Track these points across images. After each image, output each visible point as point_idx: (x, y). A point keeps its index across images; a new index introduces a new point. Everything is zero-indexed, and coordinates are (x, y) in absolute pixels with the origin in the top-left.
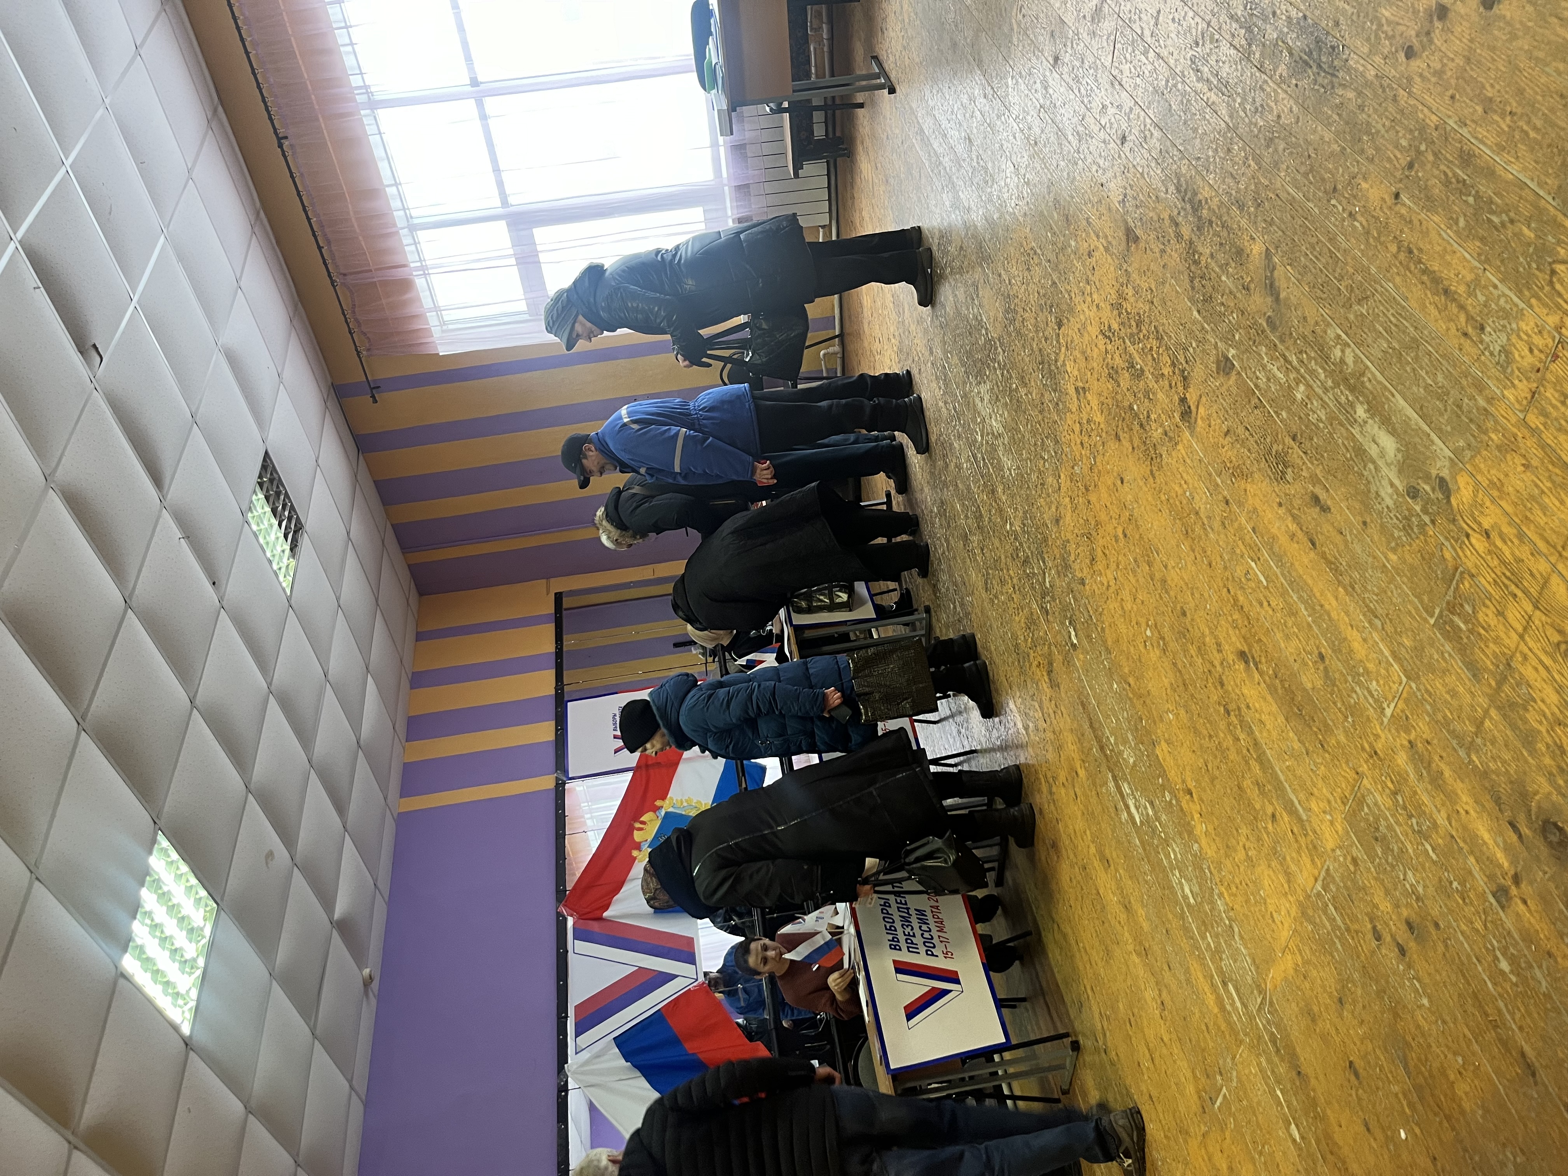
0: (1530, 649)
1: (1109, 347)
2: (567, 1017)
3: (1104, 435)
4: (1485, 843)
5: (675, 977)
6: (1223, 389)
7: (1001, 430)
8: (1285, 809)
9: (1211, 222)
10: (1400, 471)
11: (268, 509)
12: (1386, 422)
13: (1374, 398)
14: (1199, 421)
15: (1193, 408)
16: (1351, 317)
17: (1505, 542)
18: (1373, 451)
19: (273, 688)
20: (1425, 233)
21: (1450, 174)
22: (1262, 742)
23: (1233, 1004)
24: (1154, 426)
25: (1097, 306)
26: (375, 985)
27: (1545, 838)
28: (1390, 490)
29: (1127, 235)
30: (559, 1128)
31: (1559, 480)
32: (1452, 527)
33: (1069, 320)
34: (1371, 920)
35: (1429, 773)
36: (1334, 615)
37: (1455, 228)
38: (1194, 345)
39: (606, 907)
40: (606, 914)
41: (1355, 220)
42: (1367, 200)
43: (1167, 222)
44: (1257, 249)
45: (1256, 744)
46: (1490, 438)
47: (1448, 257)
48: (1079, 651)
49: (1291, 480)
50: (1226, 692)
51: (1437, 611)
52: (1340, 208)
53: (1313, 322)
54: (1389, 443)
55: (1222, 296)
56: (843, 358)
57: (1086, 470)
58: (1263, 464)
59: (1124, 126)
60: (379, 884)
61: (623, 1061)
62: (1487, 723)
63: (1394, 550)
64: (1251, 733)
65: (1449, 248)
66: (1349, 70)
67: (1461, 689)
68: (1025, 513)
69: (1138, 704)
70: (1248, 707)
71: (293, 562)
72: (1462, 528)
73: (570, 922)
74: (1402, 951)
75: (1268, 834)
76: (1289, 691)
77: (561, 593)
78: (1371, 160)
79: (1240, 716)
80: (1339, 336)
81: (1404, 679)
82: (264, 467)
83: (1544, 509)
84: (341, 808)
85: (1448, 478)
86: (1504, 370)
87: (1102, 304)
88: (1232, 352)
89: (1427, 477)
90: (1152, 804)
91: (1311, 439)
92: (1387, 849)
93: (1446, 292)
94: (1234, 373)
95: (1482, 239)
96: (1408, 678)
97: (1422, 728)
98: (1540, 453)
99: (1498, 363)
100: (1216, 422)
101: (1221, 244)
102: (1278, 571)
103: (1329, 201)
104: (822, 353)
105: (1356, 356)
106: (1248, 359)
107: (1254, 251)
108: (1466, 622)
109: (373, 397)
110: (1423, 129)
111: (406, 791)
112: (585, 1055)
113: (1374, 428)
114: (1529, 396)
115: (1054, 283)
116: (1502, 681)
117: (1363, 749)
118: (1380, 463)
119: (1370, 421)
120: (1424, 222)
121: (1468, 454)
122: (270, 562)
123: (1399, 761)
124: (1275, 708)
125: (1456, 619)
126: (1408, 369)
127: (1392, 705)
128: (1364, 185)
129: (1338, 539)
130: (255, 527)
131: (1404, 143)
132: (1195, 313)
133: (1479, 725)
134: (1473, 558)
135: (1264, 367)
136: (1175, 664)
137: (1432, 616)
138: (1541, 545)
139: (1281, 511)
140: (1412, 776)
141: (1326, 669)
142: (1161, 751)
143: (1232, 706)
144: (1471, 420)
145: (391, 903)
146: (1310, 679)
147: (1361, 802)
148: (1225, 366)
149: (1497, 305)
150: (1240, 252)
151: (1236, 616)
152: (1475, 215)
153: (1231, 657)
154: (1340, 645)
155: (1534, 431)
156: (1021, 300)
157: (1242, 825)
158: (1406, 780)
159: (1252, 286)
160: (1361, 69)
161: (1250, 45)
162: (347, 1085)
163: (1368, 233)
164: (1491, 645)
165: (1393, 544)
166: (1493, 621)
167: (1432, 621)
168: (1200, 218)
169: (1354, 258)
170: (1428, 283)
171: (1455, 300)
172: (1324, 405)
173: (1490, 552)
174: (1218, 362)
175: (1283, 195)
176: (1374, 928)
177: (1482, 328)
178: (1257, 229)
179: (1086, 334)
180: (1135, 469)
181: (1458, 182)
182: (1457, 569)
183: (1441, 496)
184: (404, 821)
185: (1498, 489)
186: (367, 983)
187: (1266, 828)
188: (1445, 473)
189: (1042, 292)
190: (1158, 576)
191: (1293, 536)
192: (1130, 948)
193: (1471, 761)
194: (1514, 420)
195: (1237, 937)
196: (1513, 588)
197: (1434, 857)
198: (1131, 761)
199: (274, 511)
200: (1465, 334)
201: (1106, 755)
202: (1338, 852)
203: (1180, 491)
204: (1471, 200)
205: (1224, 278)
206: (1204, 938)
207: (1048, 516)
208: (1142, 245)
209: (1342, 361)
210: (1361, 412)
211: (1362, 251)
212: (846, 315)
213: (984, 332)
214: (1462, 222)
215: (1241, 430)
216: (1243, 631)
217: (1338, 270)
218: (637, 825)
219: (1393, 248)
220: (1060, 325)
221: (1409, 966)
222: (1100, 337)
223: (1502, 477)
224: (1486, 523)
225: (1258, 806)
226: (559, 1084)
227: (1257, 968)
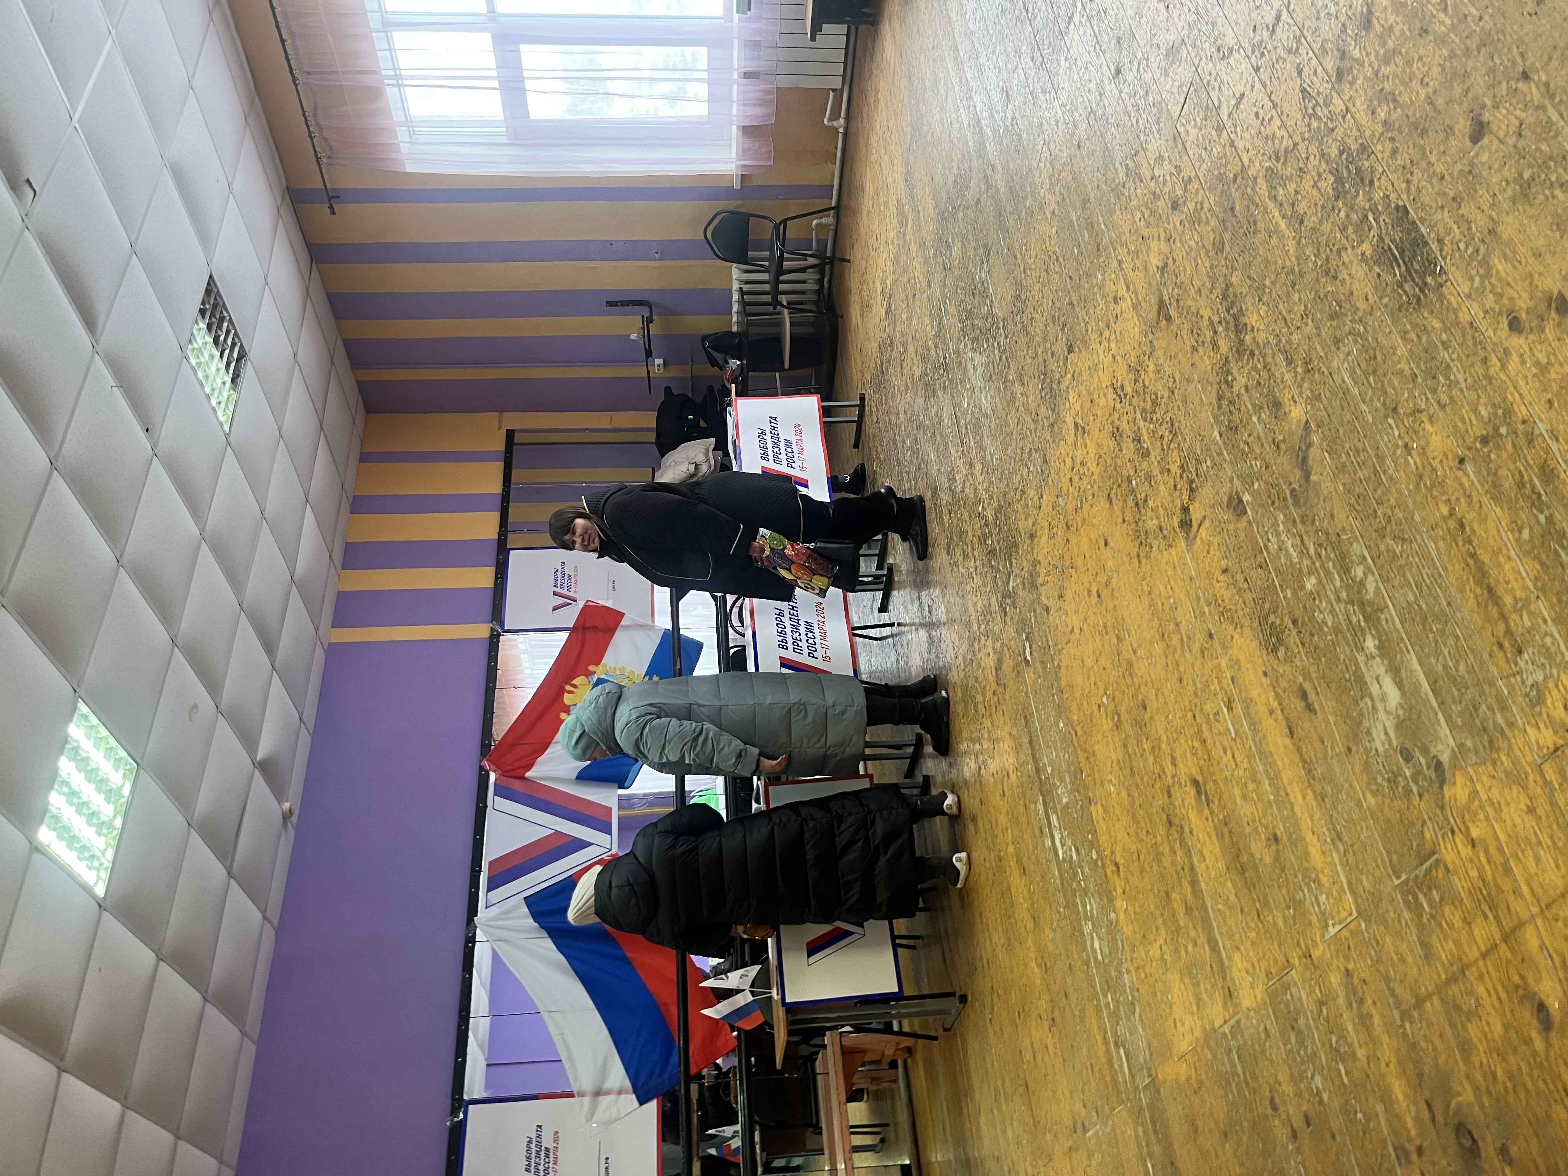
0: (1488, 972)
1: (1118, 406)
2: (480, 871)
3: (1096, 487)
4: (1398, 1100)
5: (589, 844)
6: (1231, 527)
7: (989, 411)
8: (1208, 942)
9: (1252, 354)
10: (1398, 727)
11: (210, 340)
12: (1395, 671)
13: (1388, 640)
14: (1198, 541)
15: (1195, 524)
16: (1383, 547)
17: (1489, 862)
18: (1374, 689)
19: (205, 535)
20: (1484, 519)
21: (1526, 478)
22: (1199, 872)
23: (1121, 1066)
24: (1149, 513)
25: (1114, 357)
26: (294, 819)
27: (1458, 1137)
28: (1383, 737)
29: (1160, 308)
30: (464, 977)
31: (1560, 844)
32: (1438, 812)
33: (1080, 351)
34: (1271, 1091)
35: (1359, 1008)
36: (1297, 810)
37: (1517, 535)
38: (1209, 463)
39: (529, 767)
40: (528, 774)
41: (1410, 455)
42: (1428, 443)
43: (1206, 322)
44: (1297, 413)
45: (1192, 868)
46: (1499, 758)
47: (1502, 559)
48: (1031, 669)
49: (1282, 659)
50: (1172, 804)
51: (1404, 877)
52: (1397, 433)
53: (1340, 526)
54: (1393, 695)
55: (1249, 435)
56: (836, 231)
57: (1070, 507)
58: (1256, 624)
59: (1180, 192)
60: (304, 718)
61: (532, 920)
62: (1428, 1005)
63: (1374, 794)
64: (1189, 855)
65: (1505, 551)
66: (1442, 297)
67: (1410, 959)
68: (1000, 507)
69: (1082, 757)
70: (1191, 832)
71: (234, 395)
72: (1449, 821)
73: (492, 777)
74: (1294, 1135)
75: (1187, 953)
76: (1235, 845)
77: (513, 431)
78: (1443, 407)
79: (1181, 832)
80: (1364, 558)
81: (1355, 914)
82: (208, 292)
83: (1538, 860)
84: (270, 648)
85: (1446, 766)
86: (1532, 706)
87: (1118, 358)
88: (1246, 498)
89: (1425, 751)
90: (1077, 850)
91: (1312, 635)
92: (1301, 1043)
93: (1490, 590)
94: (1245, 519)
95: (1543, 565)
96: (1359, 914)
97: (1362, 967)
98: (1548, 808)
99: (1527, 695)
100: (1216, 553)
101: (1259, 383)
102: (1249, 733)
103: (1386, 417)
104: (814, 222)
105: (1377, 588)
106: (1263, 515)
107: (1293, 414)
108: (1431, 906)
109: (331, 207)
110: (1509, 412)
111: (338, 622)
112: (494, 910)
113: (1379, 667)
114: (1552, 748)
115: (1071, 303)
116: (1452, 980)
117: (1299, 945)
118: (1379, 705)
119: (1378, 659)
120: (1484, 507)
121: (1473, 759)
122: (208, 397)
123: (1333, 979)
124: (1217, 850)
125: (1421, 897)
126: (1431, 636)
127: (1338, 928)
128: (1427, 425)
129: (1318, 745)
130: (193, 361)
131: (1484, 412)
132: (1216, 433)
133: (1419, 1002)
134: (1452, 855)
135: (1278, 535)
136: (1125, 746)
137: (1398, 878)
138: (1525, 889)
139: (1265, 681)
140: (1341, 1000)
141: (1277, 850)
142: (1097, 811)
143: (1176, 821)
144: (1484, 729)
145: (316, 735)
146: (1258, 848)
147: (1286, 988)
148: (1236, 506)
149: (1542, 639)
150: (1277, 405)
151: (1197, 744)
152: (1542, 536)
153: (1184, 778)
154: (1297, 840)
155: (1547, 784)
156: (1033, 297)
157: (1162, 927)
158: (1335, 999)
159: (1283, 447)
160: (1455, 305)
161: (1337, 198)
162: (260, 915)
163: (1421, 477)
164: (1450, 943)
165: (1374, 787)
166: (1458, 924)
167: (1397, 882)
168: (1241, 342)
169: (1399, 492)
170: (1473, 569)
171: (1497, 604)
172: (1332, 611)
173: (1471, 860)
174: (1230, 498)
175: (1338, 381)
176: (1272, 1099)
177: (1520, 652)
178: (1301, 393)
179: (1095, 377)
180: (1122, 541)
181: (1533, 491)
182: (1434, 853)
183: (1434, 776)
184: (334, 651)
185: (1496, 811)
186: (286, 817)
187: (1186, 947)
188: (1445, 758)
189: (1058, 304)
190: (1125, 655)
191: (1272, 712)
192: (1033, 955)
193: (1402, 1026)
194: (1529, 758)
195: (1137, 1016)
196: (1485, 907)
197: (1345, 1080)
198: (1065, 800)
199: (216, 341)
200: (1501, 646)
201: (1040, 779)
202: (1252, 1014)
203: (1164, 593)
204: (1542, 518)
205: (1255, 419)
206: (1105, 996)
207: (1024, 525)
208: (1174, 327)
209: (1362, 583)
210: (1370, 643)
211: (1409, 491)
212: (845, 187)
213: (988, 302)
214: (1526, 534)
215: (1240, 577)
216: (1201, 762)
217: (1379, 492)
218: (568, 688)
219: (1445, 510)
220: (1070, 350)
221: (1299, 1150)
222: (1110, 389)
223: (1502, 802)
224: (1475, 833)
225: (1182, 923)
226: (467, 935)
227: (1151, 1054)
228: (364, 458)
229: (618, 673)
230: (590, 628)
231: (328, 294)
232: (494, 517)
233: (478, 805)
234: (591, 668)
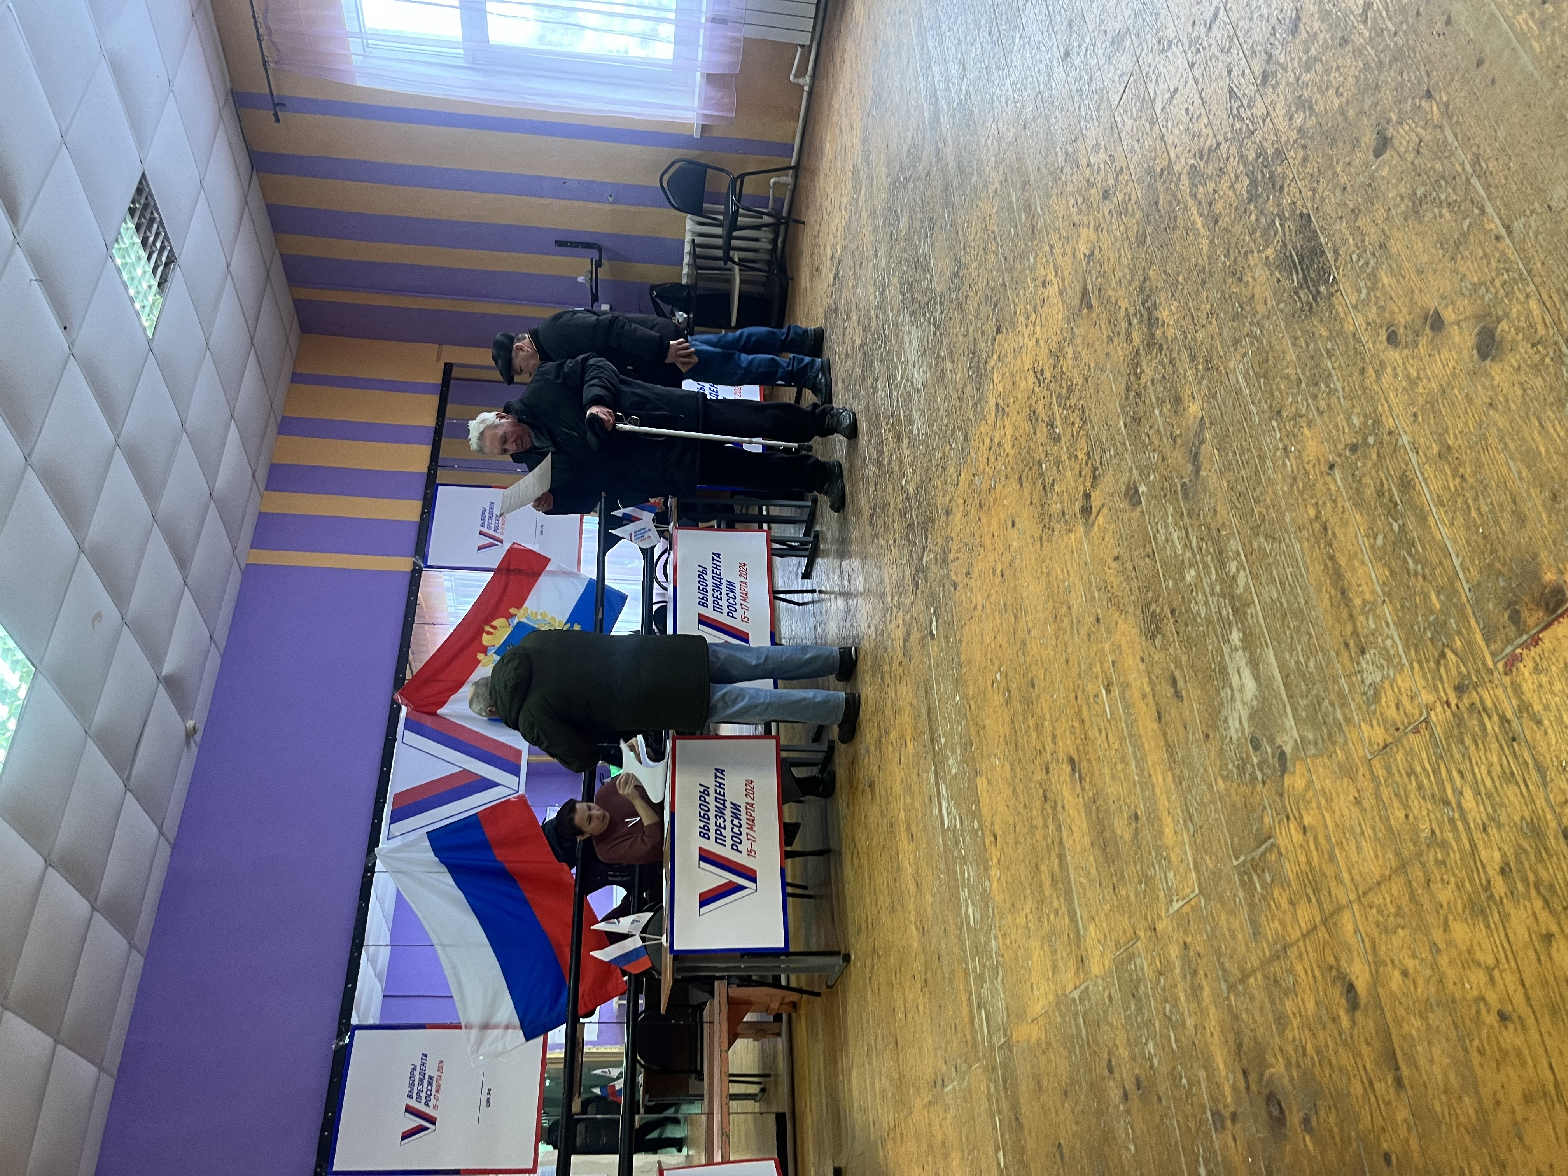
0: (1307, 952)
1: (1037, 390)
2: (385, 802)
3: (1009, 469)
4: (1219, 1069)
5: (496, 785)
6: (1126, 516)
7: (920, 386)
8: (1069, 913)
9: (1161, 349)
10: (1251, 717)
11: (137, 240)
12: (1254, 663)
13: (1251, 633)
14: (1096, 528)
15: (1094, 511)
16: (1255, 545)
17: (1317, 849)
18: (1235, 679)
19: (120, 440)
20: (1345, 524)
21: (1386, 487)
22: (1067, 846)
23: (981, 1027)
24: (1055, 497)
25: (1037, 341)
26: (198, 737)
27: (1268, 1106)
28: (1237, 725)
29: (1083, 295)
30: (360, 905)
31: (1380, 835)
32: (1278, 799)
33: (1008, 333)
34: (1109, 1054)
35: (1192, 979)
36: (1158, 791)
37: (1372, 541)
38: (1112, 452)
39: (442, 704)
40: (440, 711)
41: (1288, 457)
42: (1304, 448)
43: (1122, 313)
44: (1194, 409)
45: (1061, 843)
46: (1335, 752)
47: (1356, 563)
48: (935, 643)
49: (1158, 646)
50: (1049, 780)
51: (1242, 858)
52: (1278, 435)
53: (1221, 521)
54: (1250, 686)
55: (1151, 427)
56: (794, 192)
57: (985, 487)
58: (1139, 612)
59: (1111, 182)
60: (215, 637)
61: (432, 855)
62: (1252, 980)
63: (1224, 779)
64: (1059, 829)
65: (1360, 556)
66: (1331, 306)
67: (1240, 936)
68: (922, 482)
69: (973, 729)
70: (1063, 807)
71: (160, 300)
72: (1285, 808)
73: (404, 711)
74: (1126, 1097)
75: (1049, 921)
76: (1100, 822)
77: (452, 365)
78: (1321, 413)
79: (1055, 808)
80: (1239, 554)
81: (1197, 891)
82: (139, 191)
83: (1359, 848)
84: (182, 563)
85: (1289, 756)
86: (1368, 704)
87: (1041, 342)
88: (1142, 488)
89: (1272, 741)
90: (961, 820)
91: (1187, 626)
92: (1140, 1010)
93: (1343, 592)
94: (1139, 509)
95: (1392, 571)
96: (1201, 891)
97: (1198, 941)
98: (1373, 801)
99: (1365, 693)
100: (1110, 541)
101: (1164, 377)
102: (1123, 716)
103: (1270, 419)
104: (773, 180)
105: (1247, 583)
106: (1155, 506)
107: (1191, 410)
108: (1262, 887)
109: (276, 115)
110: (1378, 422)
111: (256, 544)
112: (396, 843)
113: (1241, 659)
114: (1382, 745)
115: (1004, 284)
116: (1275, 957)
117: (1146, 918)
118: (1237, 695)
119: (1240, 651)
120: (1347, 513)
121: (1312, 750)
122: (132, 300)
123: (1172, 951)
124: (1085, 826)
125: (1255, 878)
126: (1288, 632)
127: (1181, 903)
128: (1306, 431)
129: (1181, 730)
130: (119, 261)
131: (1356, 421)
132: (1122, 423)
133: (1244, 978)
134: (1286, 841)
135: (1166, 526)
136: (1013, 722)
137: (1237, 858)
138: (1346, 877)
139: (1142, 667)
140: (1177, 971)
141: (1136, 828)
142: (982, 783)
143: (1050, 796)
144: (1325, 723)
145: (226, 655)
146: (1121, 827)
147: (1131, 957)
148: (1133, 496)
149: (1383, 642)
150: (1178, 400)
151: (1076, 724)
152: (1394, 544)
153: (1061, 755)
154: (1154, 818)
155: (1374, 778)
156: (970, 275)
157: (1030, 897)
158: (1172, 970)
159: (1179, 441)
160: (1342, 315)
161: (1250, 201)
162: (156, 830)
163: (1295, 479)
164: (1276, 922)
165: (1225, 773)
166: (1284, 904)
167: (1235, 863)
168: (1152, 335)
169: (1275, 493)
170: (1331, 571)
171: (1348, 605)
172: (1206, 604)
173: (1302, 846)
174: (1128, 486)
175: (1233, 380)
176: (1110, 1062)
177: (1363, 652)
178: (1199, 391)
179: (1019, 359)
180: (1028, 524)
181: (1391, 501)
182: (1270, 838)
183: (1277, 765)
184: (250, 572)
185: (1327, 800)
186: (190, 735)
187: (1048, 916)
188: (1288, 749)
189: (991, 284)
190: (1020, 634)
191: (1144, 696)
192: (913, 919)
193: (1228, 998)
194: (1361, 753)
195: (999, 979)
196: (1310, 891)
197: (1174, 1047)
198: (954, 771)
199: (144, 242)
200: (1347, 645)
201: (934, 749)
202: (1099, 981)
203: (1060, 576)
204: (1396, 527)
205: (1157, 412)
206: (973, 960)
207: (942, 501)
208: (1094, 316)
209: (1234, 578)
210: (1236, 636)
211: (1284, 492)
212: (805, 148)
213: (928, 276)
214: (1380, 541)
215: (1129, 565)
216: (1079, 741)
217: (1258, 490)
218: (488, 628)
219: (1312, 513)
220: (999, 330)
221: (1128, 1112)
222: (1031, 373)
223: (1334, 793)
224: (1307, 820)
225: (1047, 893)
226: (366, 865)
227: (1009, 1016)
228: (296, 378)
229: (539, 618)
230: (514, 570)
231: (267, 205)
232: (425, 451)
233: (387, 738)
234: (512, 611)
